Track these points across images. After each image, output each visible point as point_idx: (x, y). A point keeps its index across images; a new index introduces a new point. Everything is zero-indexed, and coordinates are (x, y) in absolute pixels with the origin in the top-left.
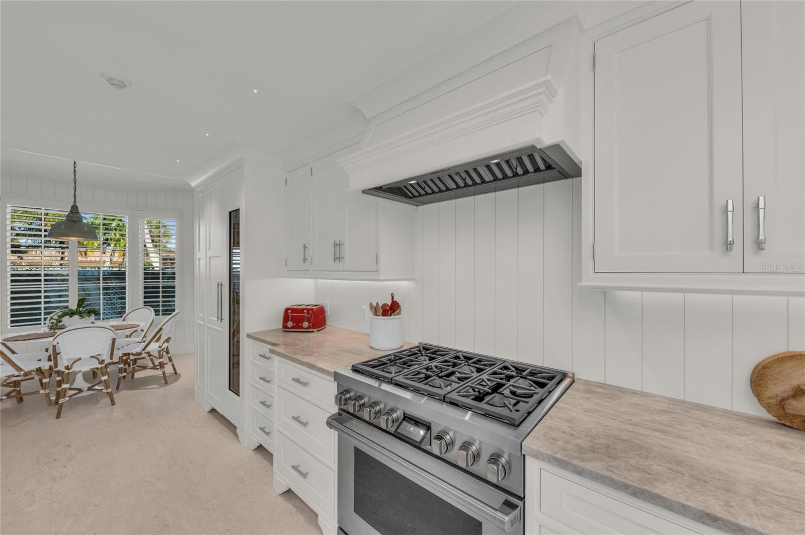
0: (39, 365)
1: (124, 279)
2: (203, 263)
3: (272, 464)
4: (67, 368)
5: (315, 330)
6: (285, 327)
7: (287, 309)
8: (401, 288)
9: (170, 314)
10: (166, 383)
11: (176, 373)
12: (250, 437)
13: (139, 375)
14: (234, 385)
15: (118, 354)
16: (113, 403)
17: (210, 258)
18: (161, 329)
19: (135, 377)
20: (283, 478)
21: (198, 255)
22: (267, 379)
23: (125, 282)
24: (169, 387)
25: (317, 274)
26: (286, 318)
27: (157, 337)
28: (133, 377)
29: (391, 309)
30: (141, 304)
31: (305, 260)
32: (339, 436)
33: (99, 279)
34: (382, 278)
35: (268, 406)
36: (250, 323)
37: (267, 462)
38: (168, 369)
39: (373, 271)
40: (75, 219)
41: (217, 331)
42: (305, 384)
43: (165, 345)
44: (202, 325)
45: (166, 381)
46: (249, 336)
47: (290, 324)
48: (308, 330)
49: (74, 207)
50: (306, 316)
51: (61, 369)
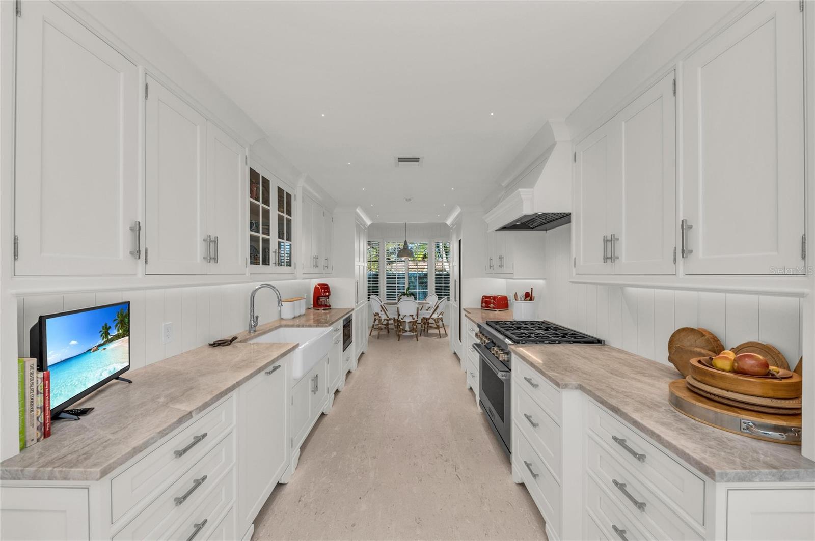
0: (394, 316)
1: (427, 278)
4: (402, 319)
7: (485, 296)
8: (537, 284)
10: (440, 337)
11: (446, 334)
13: (431, 331)
15: (421, 317)
16: (417, 340)
18: (438, 307)
23: (427, 280)
26: (483, 302)
28: (427, 332)
31: (491, 267)
34: (515, 278)
38: (442, 331)
40: (406, 248)
41: (455, 307)
42: (473, 330)
45: (440, 336)
46: (464, 310)
47: (484, 305)
48: (493, 309)
49: (406, 242)
50: (492, 301)
51: (400, 319)
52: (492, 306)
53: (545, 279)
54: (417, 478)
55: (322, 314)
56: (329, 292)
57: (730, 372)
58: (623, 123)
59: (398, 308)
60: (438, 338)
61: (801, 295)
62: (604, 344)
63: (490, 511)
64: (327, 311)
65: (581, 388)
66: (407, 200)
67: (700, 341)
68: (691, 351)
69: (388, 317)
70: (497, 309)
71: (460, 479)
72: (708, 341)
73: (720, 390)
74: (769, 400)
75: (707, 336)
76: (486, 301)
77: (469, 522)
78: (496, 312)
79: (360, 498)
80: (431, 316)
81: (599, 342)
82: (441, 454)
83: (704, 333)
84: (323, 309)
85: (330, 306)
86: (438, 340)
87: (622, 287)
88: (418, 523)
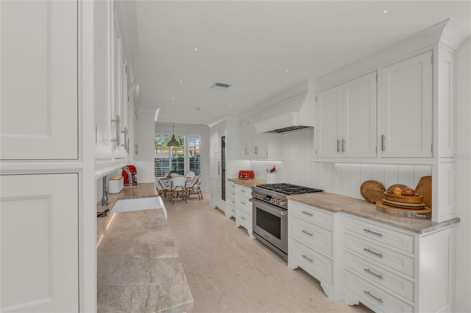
1: (184, 160)
2: (212, 154)
3: (235, 222)
5: (250, 179)
6: (240, 177)
7: (240, 171)
8: (277, 163)
9: (199, 175)
11: (202, 197)
12: (229, 214)
13: (191, 196)
14: (224, 198)
16: (186, 203)
17: (215, 153)
18: (198, 179)
19: (190, 197)
20: (239, 222)
21: (211, 152)
22: (234, 194)
23: (184, 162)
24: (201, 201)
25: (251, 159)
26: (240, 175)
27: (196, 183)
28: (189, 197)
29: (273, 170)
30: (189, 171)
31: (246, 153)
32: (253, 203)
33: (176, 161)
34: (268, 160)
35: (234, 203)
36: (228, 176)
37: (233, 221)
38: (200, 195)
39: (266, 158)
40: (174, 140)
41: (218, 179)
42: (244, 192)
43: (199, 186)
44: (213, 177)
46: (228, 180)
47: (241, 176)
48: (247, 179)
49: (173, 135)
50: (246, 174)
51: (174, 189)
52: (246, 177)
53: (282, 160)
54: (243, 282)
55: (131, 188)
56: (136, 171)
57: (401, 195)
58: (348, 88)
59: (172, 182)
60: (198, 200)
61: (431, 165)
62: (323, 192)
63: (290, 286)
64: (134, 186)
65: (342, 211)
66: (197, 109)
67: (376, 186)
68: (374, 190)
69: (163, 188)
70: (249, 178)
71: (266, 275)
72: (379, 185)
73: (400, 203)
74: (417, 204)
75: (379, 183)
76: (242, 175)
77: (284, 294)
78: (248, 180)
79: (219, 303)
80: (193, 186)
81: (321, 191)
82: (247, 265)
83: (377, 182)
84: (132, 185)
85: (137, 182)
86: (198, 201)
87: (332, 164)
88: (261, 304)
